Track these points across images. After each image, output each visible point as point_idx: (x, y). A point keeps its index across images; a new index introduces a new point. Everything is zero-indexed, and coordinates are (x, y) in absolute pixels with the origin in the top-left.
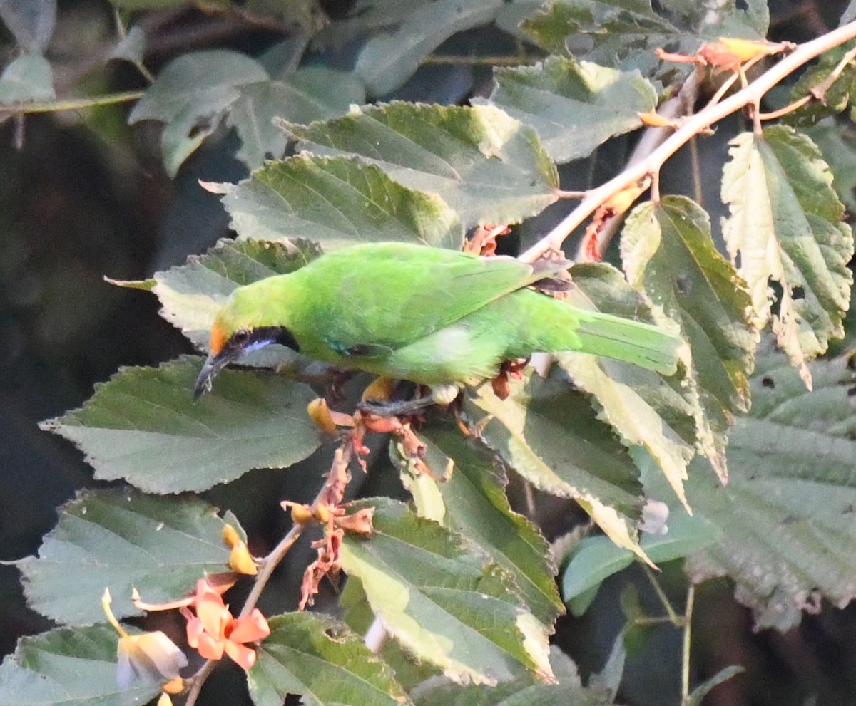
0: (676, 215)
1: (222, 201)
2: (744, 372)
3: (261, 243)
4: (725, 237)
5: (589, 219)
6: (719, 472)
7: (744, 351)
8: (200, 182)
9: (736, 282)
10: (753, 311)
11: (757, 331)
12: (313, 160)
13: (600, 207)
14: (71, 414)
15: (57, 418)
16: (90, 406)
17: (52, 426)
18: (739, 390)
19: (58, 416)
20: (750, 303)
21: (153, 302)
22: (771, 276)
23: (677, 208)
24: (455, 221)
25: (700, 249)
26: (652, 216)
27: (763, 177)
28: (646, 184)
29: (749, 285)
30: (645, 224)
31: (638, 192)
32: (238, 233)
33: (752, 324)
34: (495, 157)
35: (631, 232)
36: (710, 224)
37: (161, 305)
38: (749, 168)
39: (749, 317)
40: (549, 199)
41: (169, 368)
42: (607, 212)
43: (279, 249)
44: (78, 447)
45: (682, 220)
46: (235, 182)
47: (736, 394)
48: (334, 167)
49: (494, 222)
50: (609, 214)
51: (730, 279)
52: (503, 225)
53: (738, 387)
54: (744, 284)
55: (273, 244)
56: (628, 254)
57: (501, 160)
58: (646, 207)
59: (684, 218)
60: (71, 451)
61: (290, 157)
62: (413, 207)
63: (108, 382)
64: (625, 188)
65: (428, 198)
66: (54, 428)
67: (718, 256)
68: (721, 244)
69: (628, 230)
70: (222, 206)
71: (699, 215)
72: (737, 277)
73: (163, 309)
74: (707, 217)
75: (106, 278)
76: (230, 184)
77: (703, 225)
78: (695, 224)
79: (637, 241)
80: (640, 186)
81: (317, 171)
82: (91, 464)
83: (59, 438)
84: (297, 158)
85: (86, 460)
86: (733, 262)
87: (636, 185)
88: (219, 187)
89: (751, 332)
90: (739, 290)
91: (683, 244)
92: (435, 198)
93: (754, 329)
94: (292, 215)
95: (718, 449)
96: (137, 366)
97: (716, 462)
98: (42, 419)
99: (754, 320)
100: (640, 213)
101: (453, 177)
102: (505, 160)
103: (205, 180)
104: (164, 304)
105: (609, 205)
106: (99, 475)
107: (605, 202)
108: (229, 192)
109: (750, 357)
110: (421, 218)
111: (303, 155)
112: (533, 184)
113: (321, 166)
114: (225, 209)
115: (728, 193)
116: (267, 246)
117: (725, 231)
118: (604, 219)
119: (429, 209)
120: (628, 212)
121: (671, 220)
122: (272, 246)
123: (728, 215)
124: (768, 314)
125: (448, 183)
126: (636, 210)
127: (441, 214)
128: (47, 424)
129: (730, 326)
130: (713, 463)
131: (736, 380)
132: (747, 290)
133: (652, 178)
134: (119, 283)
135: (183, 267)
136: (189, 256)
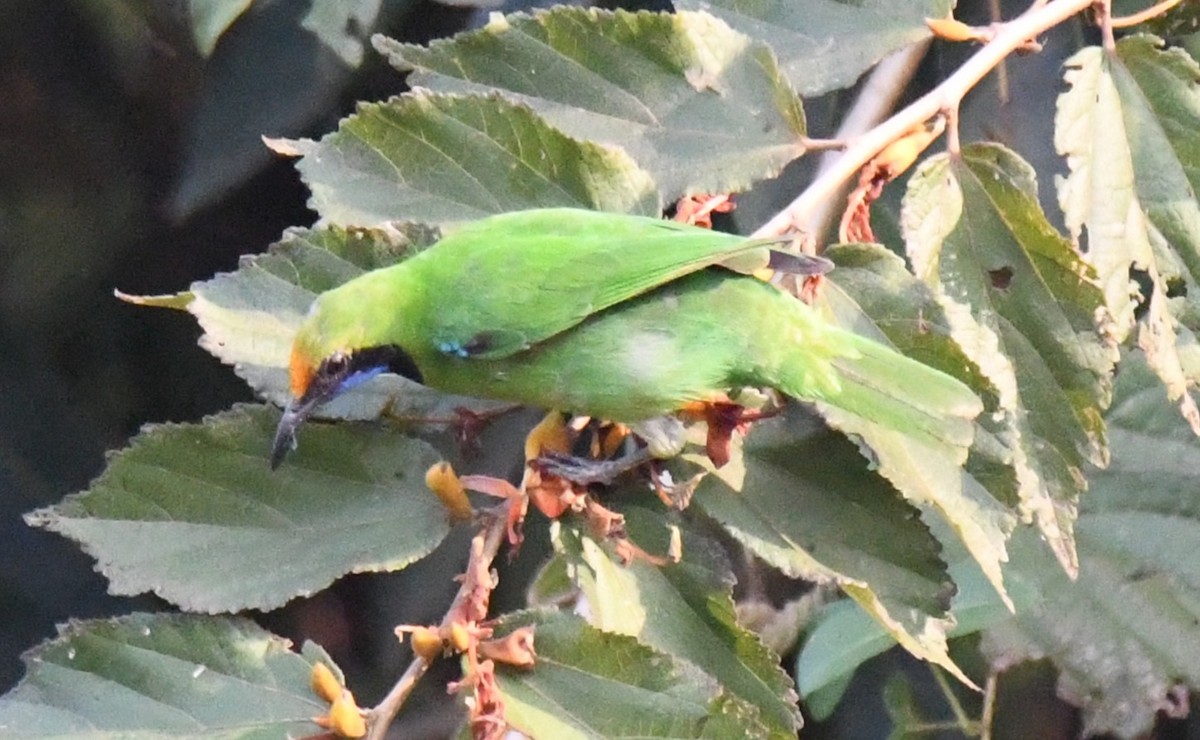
0: (985, 173)
1: (297, 166)
2: (1097, 407)
3: (351, 232)
4: (1063, 204)
5: (853, 183)
6: (1065, 561)
7: (1096, 376)
8: (264, 139)
9: (1078, 270)
10: (1107, 313)
11: (1114, 345)
12: (430, 98)
13: (868, 163)
14: (72, 501)
15: (51, 507)
16: (98, 487)
17: (46, 520)
18: (1090, 434)
19: (54, 503)
20: (1103, 302)
21: (190, 327)
22: (1134, 263)
23: (989, 162)
24: (647, 187)
25: (1025, 222)
26: (950, 175)
27: (1118, 114)
28: (940, 126)
29: (1099, 274)
30: (939, 186)
31: (926, 139)
32: (320, 214)
33: (1107, 334)
34: (709, 89)
35: (916, 200)
36: (1036, 183)
37: (201, 331)
38: (1097, 100)
39: (1102, 323)
40: (791, 152)
41: (217, 424)
42: (878, 171)
43: (378, 240)
44: (84, 550)
45: (994, 180)
46: (317, 138)
47: (1085, 442)
48: (463, 108)
49: (708, 192)
50: (882, 174)
51: (1071, 266)
52: (723, 194)
53: (1088, 430)
54: (1092, 273)
55: (370, 231)
56: (914, 232)
57: (718, 94)
58: (939, 162)
59: (997, 177)
61: (396, 97)
62: (583, 167)
63: (126, 450)
64: (908, 134)
65: (606, 153)
66: (48, 523)
67: (1050, 231)
68: (1057, 217)
69: (913, 196)
70: (297, 174)
71: (1018, 172)
72: (1080, 263)
73: (204, 337)
74: (1033, 173)
75: (117, 293)
76: (310, 141)
77: (1028, 186)
78: (1014, 184)
79: (926, 213)
80: (930, 129)
81: (437, 116)
82: (104, 573)
83: (56, 537)
84: (407, 97)
85: (96, 569)
86: (1075, 242)
87: (924, 127)
88: (294, 146)
89: (1106, 346)
90: (1086, 282)
91: (995, 214)
92: (617, 154)
93: (1111, 342)
94: (403, 185)
95: (1062, 527)
96: (169, 423)
97: (1060, 546)
98: (30, 507)
99: (1111, 328)
100: (932, 170)
101: (645, 120)
102: (724, 93)
103: (272, 136)
104: (206, 329)
105: (881, 161)
106: (115, 589)
107: (875, 157)
108: (307, 153)
109: (1104, 384)
110: (595, 183)
111: (415, 94)
112: (767, 129)
113: (446, 111)
114: (303, 180)
115: (1065, 138)
116: (360, 235)
117: (1063, 198)
118: (875, 181)
119: (608, 172)
120: (910, 170)
121: (978, 180)
122: (367, 235)
123: (1066, 172)
124: (1131, 321)
125: (639, 130)
126: (924, 166)
127: (627, 177)
128: (37, 516)
129: (1073, 337)
130: (1055, 547)
131: (1086, 422)
132: (1097, 283)
133: (948, 118)
134: (137, 300)
135: (234, 274)
136: (242, 257)
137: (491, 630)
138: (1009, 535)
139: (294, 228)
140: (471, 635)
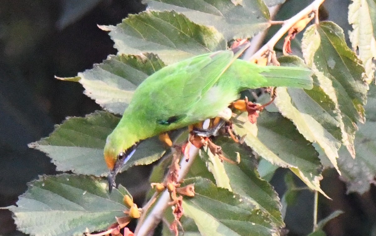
0: (327, 31)
1: (109, 34)
2: (362, 105)
3: (129, 56)
4: (351, 41)
5: (286, 35)
6: (351, 152)
7: (362, 94)
8: (98, 25)
9: (357, 61)
10: (365, 75)
11: (367, 85)
12: (152, 13)
13: (291, 28)
14: (43, 140)
15: (36, 142)
16: (53, 136)
17: (34, 146)
18: (359, 113)
20: (364, 71)
21: (80, 88)
22: (373, 58)
23: (327, 27)
24: (222, 39)
25: (340, 46)
26: (316, 31)
27: (368, 10)
28: (313, 16)
29: (363, 63)
30: (312, 35)
31: (308, 20)
32: (118, 50)
33: (365, 81)
34: (239, 5)
35: (306, 39)
36: (344, 34)
37: (84, 89)
38: (361, 6)
39: (363, 78)
40: (267, 25)
41: (89, 117)
42: (294, 30)
43: (138, 60)
44: (47, 155)
45: (330, 33)
46: (115, 25)
47: (358, 115)
48: (163, 15)
49: (241, 38)
50: (296, 31)
51: (354, 60)
52: (245, 38)
53: (359, 111)
54: (361, 63)
55: (136, 56)
56: (305, 50)
57: (242, 6)
58: (313, 27)
59: (331, 32)
60: (44, 158)
61: (141, 13)
62: (201, 34)
63: (61, 124)
64: (303, 18)
65: (209, 29)
66: (36, 147)
67: (348, 49)
68: (349, 44)
69: (305, 38)
70: (109, 37)
71: (338, 30)
72: (358, 59)
73: (85, 91)
74: (343, 31)
75: (55, 77)
76: (113, 26)
77: (340, 35)
78: (337, 34)
79: (309, 43)
80: (310, 17)
81: (154, 18)
82: (54, 164)
83: (38, 152)
84: (144, 12)
85: (52, 162)
86: (355, 52)
87: (308, 16)
88: (107, 28)
89: (365, 85)
90: (359, 65)
91: (330, 44)
92: (212, 28)
93: (366, 84)
94: (144, 40)
95: (350, 142)
96: (75, 117)
97: (349, 148)
98: (30, 142)
99: (367, 79)
100: (310, 30)
101: (219, 15)
102: (244, 6)
103: (101, 24)
105: (295, 27)
106: (58, 169)
107: (293, 26)
108: (112, 30)
109: (364, 97)
110: (205, 38)
111: (147, 11)
112: (258, 18)
113: (157, 16)
114: (111, 38)
115: (351, 19)
116: (132, 57)
117: (351, 38)
118: (293, 34)
119: (210, 34)
120: (304, 30)
121: (325, 33)
122: (135, 57)
123: (352, 30)
124: (373, 76)
125: (217, 18)
126: (308, 29)
127: (215, 35)
128: (32, 144)
129: (354, 82)
131: (358, 108)
132: (362, 65)
133: (315, 13)
134: (62, 79)
135: (91, 70)
136: (94, 65)
137: (180, 184)
138: (339, 149)
139: (111, 55)
140: (173, 186)
